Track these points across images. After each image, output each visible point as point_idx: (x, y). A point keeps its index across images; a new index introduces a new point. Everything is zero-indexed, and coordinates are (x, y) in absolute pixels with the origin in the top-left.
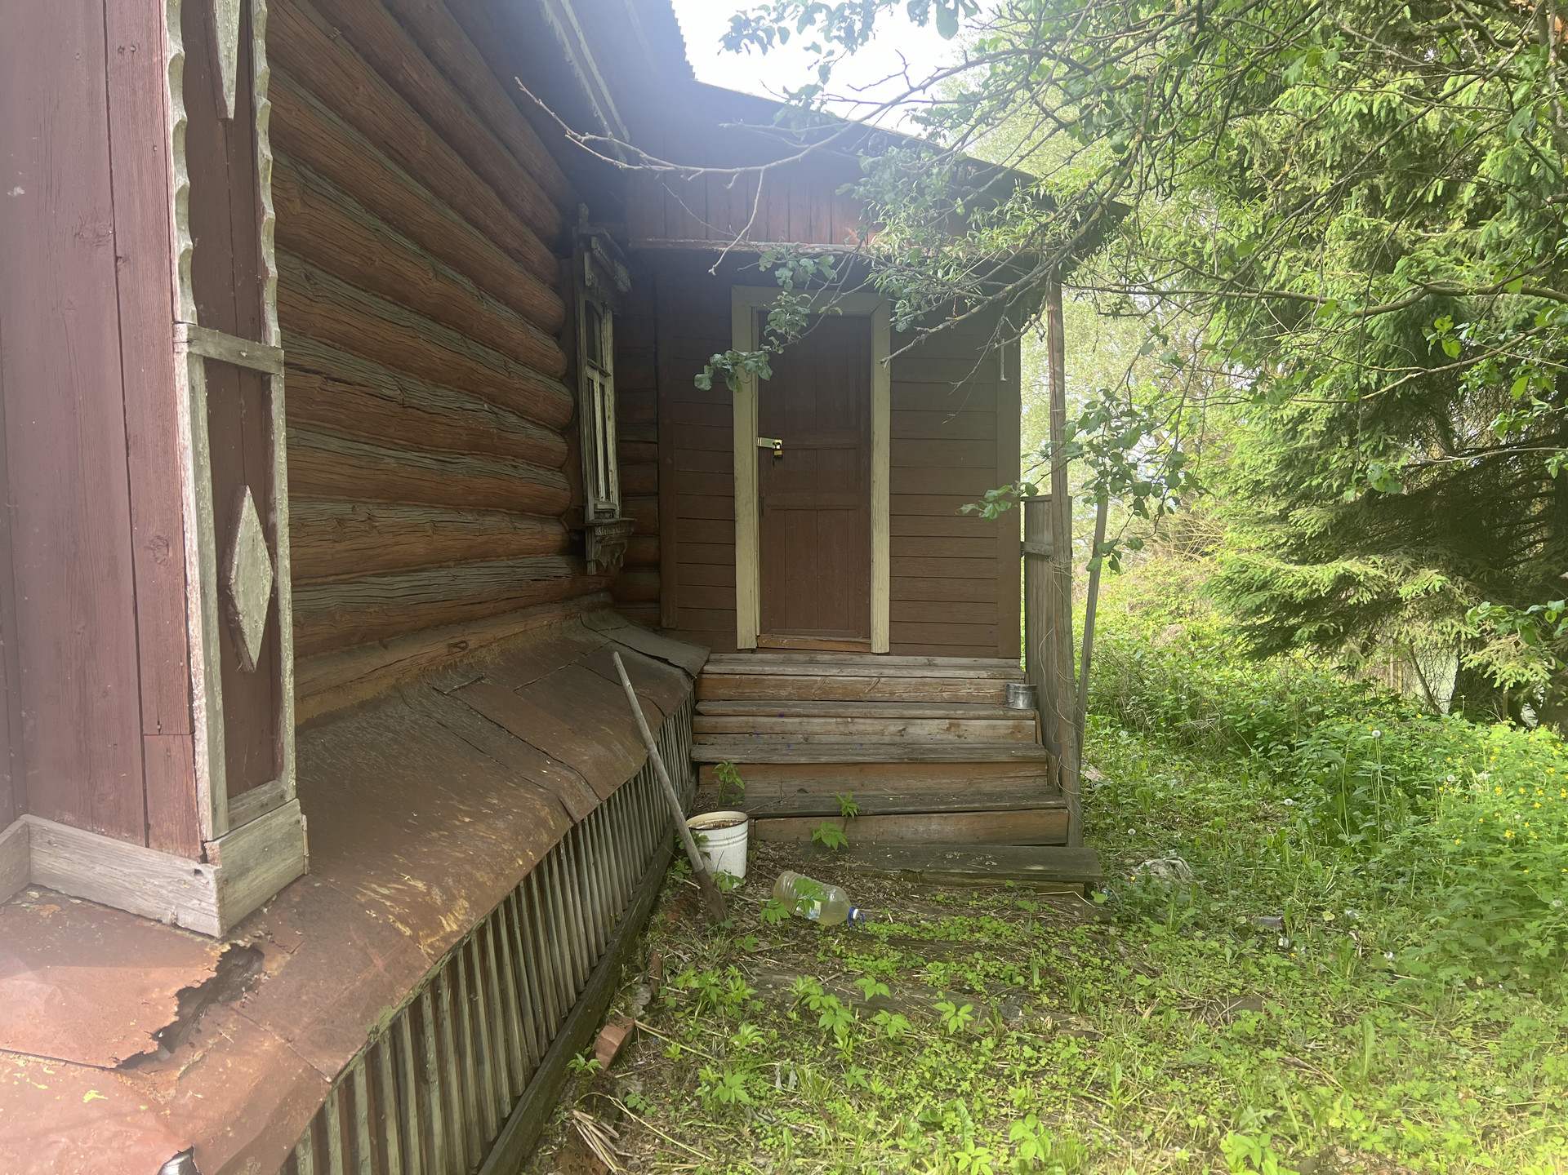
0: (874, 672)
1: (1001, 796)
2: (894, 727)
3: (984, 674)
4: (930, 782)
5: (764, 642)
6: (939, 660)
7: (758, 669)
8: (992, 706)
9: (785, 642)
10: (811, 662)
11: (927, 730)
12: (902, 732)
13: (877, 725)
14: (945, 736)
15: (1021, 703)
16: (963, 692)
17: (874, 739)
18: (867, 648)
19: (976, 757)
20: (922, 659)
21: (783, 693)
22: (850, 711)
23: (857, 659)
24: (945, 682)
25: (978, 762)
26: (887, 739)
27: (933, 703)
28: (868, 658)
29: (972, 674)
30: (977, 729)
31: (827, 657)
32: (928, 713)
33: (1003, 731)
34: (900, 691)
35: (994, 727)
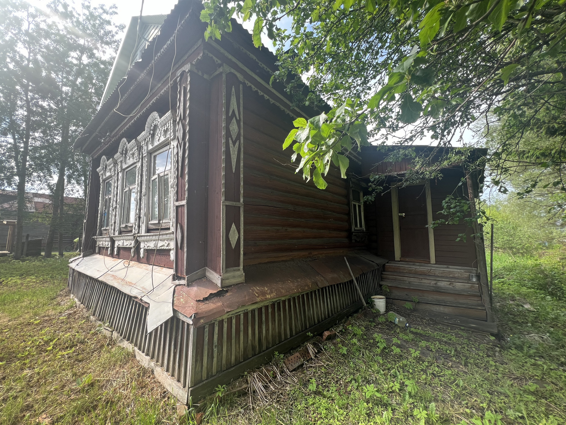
0: (429, 268)
1: (464, 304)
2: (433, 282)
3: (462, 271)
4: (443, 298)
5: (402, 259)
6: (450, 267)
7: (398, 265)
8: (465, 280)
9: (407, 260)
10: (414, 265)
11: (443, 284)
12: (436, 284)
13: (429, 281)
14: (449, 286)
15: (474, 280)
16: (456, 275)
17: (428, 285)
18: (429, 262)
19: (457, 292)
20: (446, 266)
21: (405, 271)
22: (421, 277)
23: (426, 265)
24: (450, 273)
25: (458, 294)
26: (431, 285)
27: (447, 277)
28: (429, 265)
29: (459, 271)
30: (459, 286)
31: (418, 264)
32: (443, 280)
33: (467, 287)
34: (437, 274)
35: (464, 285)
